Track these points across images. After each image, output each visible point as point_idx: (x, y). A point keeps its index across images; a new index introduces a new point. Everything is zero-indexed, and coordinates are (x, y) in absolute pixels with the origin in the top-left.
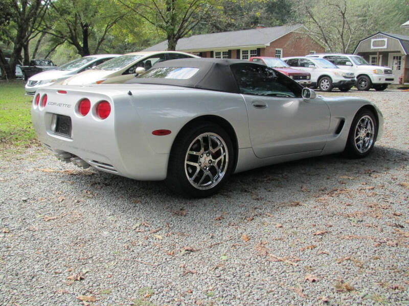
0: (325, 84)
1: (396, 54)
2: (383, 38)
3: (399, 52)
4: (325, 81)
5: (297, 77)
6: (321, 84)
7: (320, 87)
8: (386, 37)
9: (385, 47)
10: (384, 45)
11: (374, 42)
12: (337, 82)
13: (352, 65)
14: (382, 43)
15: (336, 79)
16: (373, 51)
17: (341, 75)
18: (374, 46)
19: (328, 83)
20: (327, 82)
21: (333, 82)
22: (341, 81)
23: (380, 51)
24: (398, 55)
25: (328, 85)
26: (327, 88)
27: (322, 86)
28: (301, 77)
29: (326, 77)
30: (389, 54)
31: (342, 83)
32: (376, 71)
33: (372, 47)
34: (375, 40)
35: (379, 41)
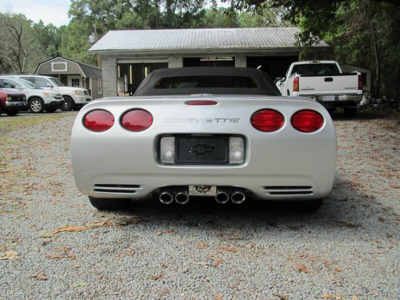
0: (36, 106)
1: (74, 77)
2: (62, 61)
3: (79, 75)
4: (35, 102)
5: (16, 98)
6: (32, 105)
7: (31, 109)
8: (65, 61)
9: (66, 70)
10: (64, 68)
11: (55, 65)
12: (49, 102)
13: (52, 87)
14: (63, 67)
15: (47, 100)
16: (54, 73)
17: (51, 95)
18: (55, 68)
19: (40, 104)
20: (38, 103)
21: (46, 103)
22: (53, 102)
23: (61, 73)
24: (77, 77)
25: (39, 106)
26: (38, 109)
27: (33, 107)
28: (19, 99)
29: (36, 99)
30: (68, 77)
31: (54, 104)
32: (78, 92)
33: (53, 70)
34: (55, 63)
35: (59, 64)
